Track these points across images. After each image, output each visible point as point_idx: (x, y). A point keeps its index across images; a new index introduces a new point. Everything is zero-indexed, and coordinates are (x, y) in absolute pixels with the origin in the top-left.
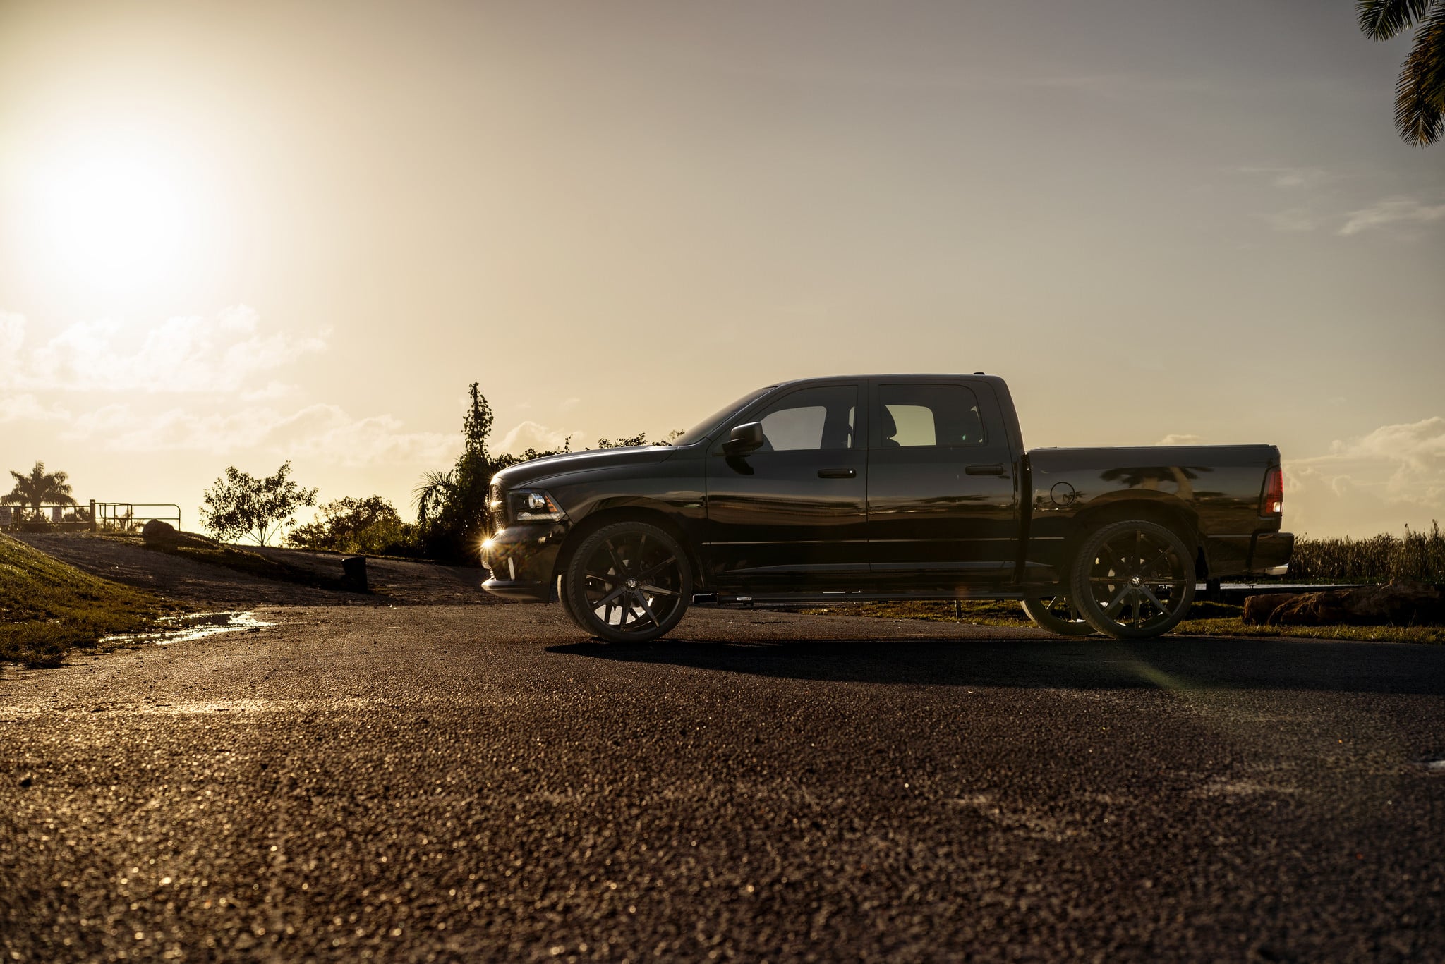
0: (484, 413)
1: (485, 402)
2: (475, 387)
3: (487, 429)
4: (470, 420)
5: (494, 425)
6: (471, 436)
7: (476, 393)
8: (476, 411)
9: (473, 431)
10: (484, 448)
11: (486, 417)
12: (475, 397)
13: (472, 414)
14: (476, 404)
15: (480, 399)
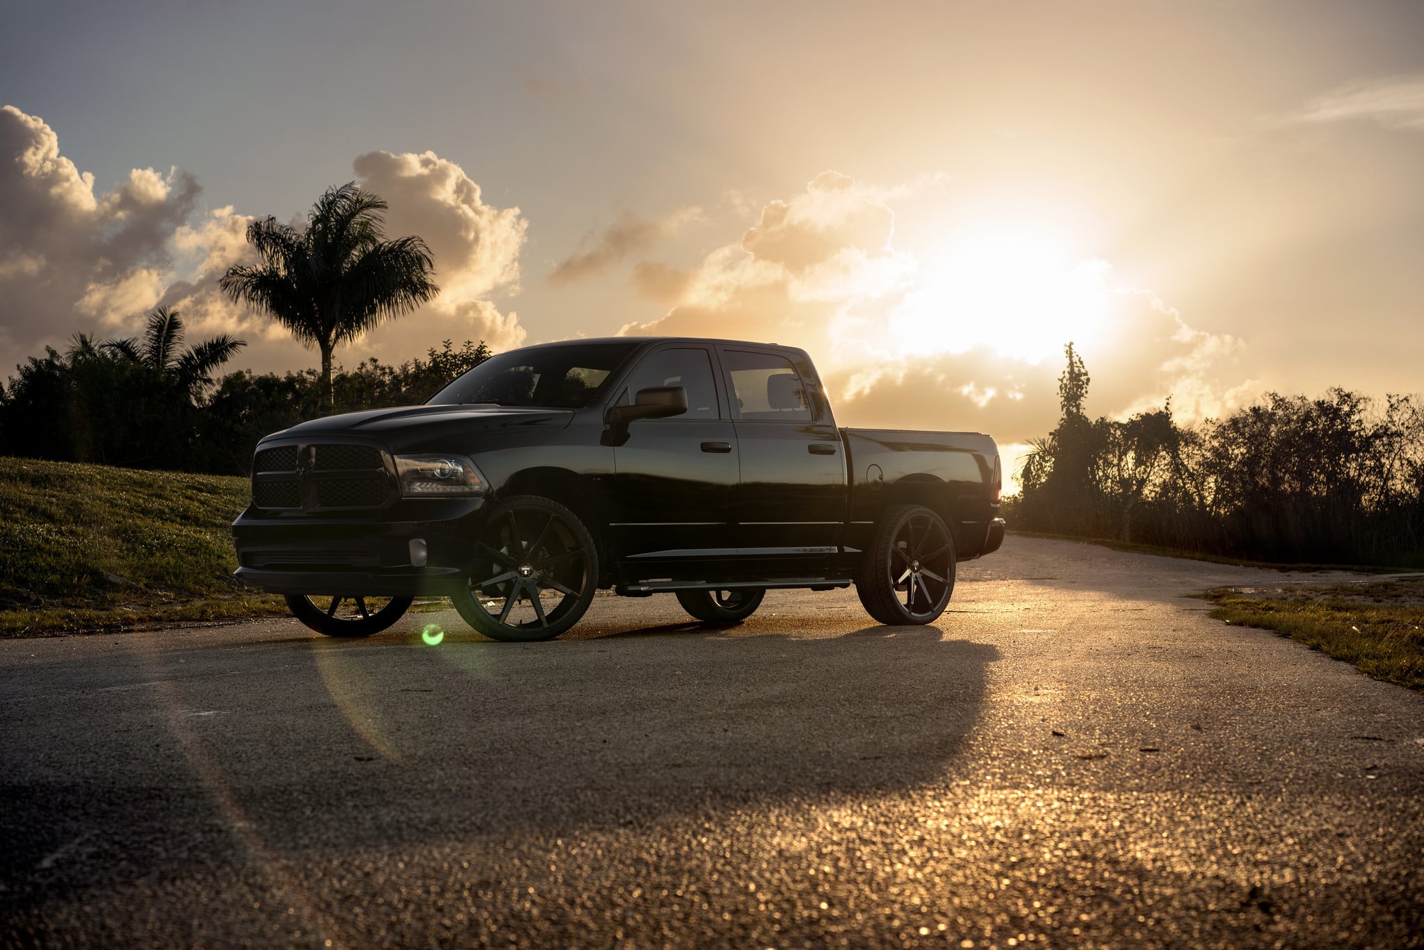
0: (1080, 374)
1: (1081, 363)
2: (1070, 347)
3: (1083, 391)
4: (1065, 381)
5: (1090, 387)
6: (1067, 399)
7: (1071, 353)
8: (1072, 372)
9: (1068, 393)
10: (1081, 411)
11: (1083, 378)
12: (1071, 357)
13: (1067, 375)
14: (1072, 364)
15: (1075, 359)
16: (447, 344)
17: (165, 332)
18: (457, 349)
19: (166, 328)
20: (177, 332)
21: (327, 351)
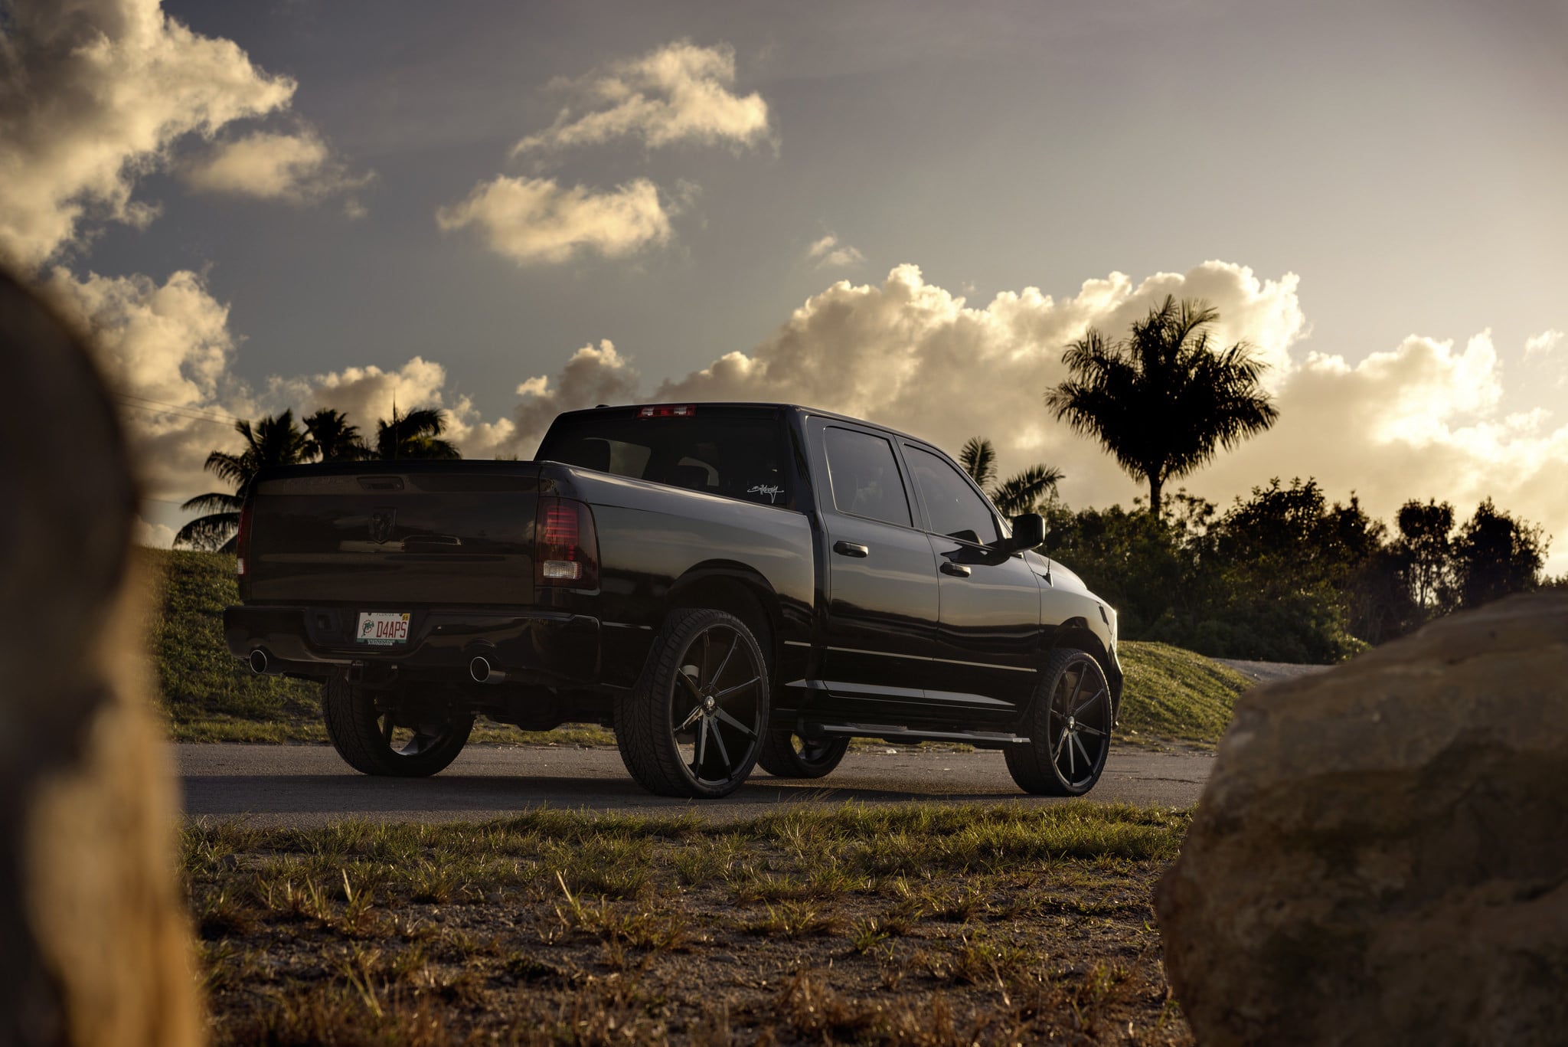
16: (1275, 483)
17: (977, 464)
18: (1285, 487)
19: (978, 459)
20: (989, 465)
21: (1156, 487)
